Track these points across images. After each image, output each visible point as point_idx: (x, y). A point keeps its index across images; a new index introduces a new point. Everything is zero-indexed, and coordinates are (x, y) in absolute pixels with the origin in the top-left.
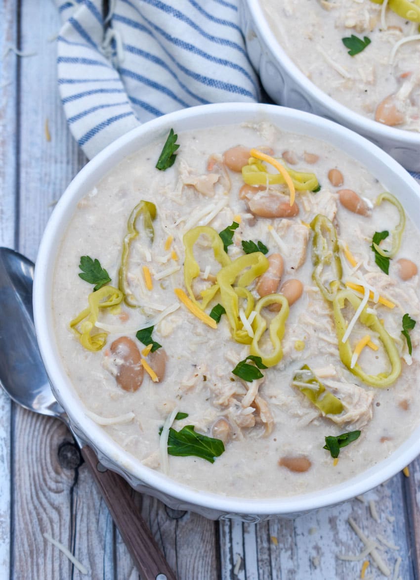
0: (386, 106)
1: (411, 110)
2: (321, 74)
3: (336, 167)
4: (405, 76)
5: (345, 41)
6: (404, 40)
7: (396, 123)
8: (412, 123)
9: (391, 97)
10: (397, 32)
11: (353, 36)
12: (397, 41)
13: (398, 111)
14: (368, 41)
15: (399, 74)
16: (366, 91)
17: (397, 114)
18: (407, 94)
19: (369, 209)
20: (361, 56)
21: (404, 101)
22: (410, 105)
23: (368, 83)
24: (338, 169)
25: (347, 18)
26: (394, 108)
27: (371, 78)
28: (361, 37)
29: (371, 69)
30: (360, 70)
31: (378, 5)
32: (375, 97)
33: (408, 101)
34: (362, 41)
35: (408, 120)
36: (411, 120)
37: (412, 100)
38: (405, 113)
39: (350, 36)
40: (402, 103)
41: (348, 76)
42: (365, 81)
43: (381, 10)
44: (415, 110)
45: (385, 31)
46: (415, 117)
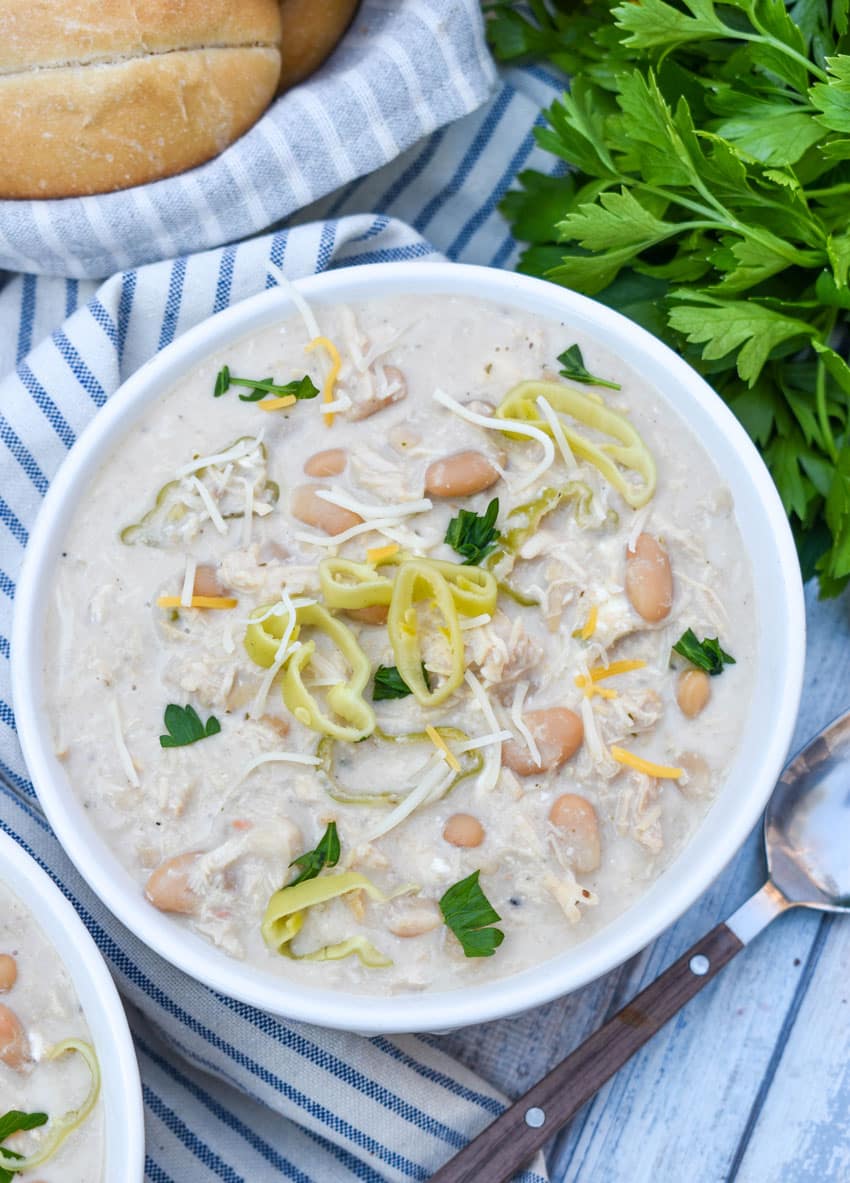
0: (170, 872)
1: (218, 896)
2: (92, 758)
3: (16, 953)
4: (240, 826)
5: (172, 710)
6: (277, 755)
7: (175, 910)
8: (209, 920)
9: (191, 856)
10: (270, 735)
11: (188, 706)
12: (264, 750)
13: (189, 890)
14: (214, 726)
15: (232, 817)
16: (158, 824)
17: (184, 895)
18: (223, 864)
19: (29, 1060)
20: (183, 753)
21: (208, 876)
22: (221, 886)
23: (166, 810)
24: (16, 958)
25: (189, 671)
26: (183, 881)
27: (175, 805)
28: (204, 720)
29: (186, 786)
30: (164, 782)
31: (259, 668)
32: (167, 842)
33: (219, 878)
34: (201, 725)
35: (204, 912)
36: (209, 914)
37: (230, 878)
38: (203, 897)
39: (184, 706)
40: (204, 878)
41: (136, 783)
42: (162, 805)
43: (262, 679)
44: (228, 898)
45: (254, 721)
46: (221, 912)
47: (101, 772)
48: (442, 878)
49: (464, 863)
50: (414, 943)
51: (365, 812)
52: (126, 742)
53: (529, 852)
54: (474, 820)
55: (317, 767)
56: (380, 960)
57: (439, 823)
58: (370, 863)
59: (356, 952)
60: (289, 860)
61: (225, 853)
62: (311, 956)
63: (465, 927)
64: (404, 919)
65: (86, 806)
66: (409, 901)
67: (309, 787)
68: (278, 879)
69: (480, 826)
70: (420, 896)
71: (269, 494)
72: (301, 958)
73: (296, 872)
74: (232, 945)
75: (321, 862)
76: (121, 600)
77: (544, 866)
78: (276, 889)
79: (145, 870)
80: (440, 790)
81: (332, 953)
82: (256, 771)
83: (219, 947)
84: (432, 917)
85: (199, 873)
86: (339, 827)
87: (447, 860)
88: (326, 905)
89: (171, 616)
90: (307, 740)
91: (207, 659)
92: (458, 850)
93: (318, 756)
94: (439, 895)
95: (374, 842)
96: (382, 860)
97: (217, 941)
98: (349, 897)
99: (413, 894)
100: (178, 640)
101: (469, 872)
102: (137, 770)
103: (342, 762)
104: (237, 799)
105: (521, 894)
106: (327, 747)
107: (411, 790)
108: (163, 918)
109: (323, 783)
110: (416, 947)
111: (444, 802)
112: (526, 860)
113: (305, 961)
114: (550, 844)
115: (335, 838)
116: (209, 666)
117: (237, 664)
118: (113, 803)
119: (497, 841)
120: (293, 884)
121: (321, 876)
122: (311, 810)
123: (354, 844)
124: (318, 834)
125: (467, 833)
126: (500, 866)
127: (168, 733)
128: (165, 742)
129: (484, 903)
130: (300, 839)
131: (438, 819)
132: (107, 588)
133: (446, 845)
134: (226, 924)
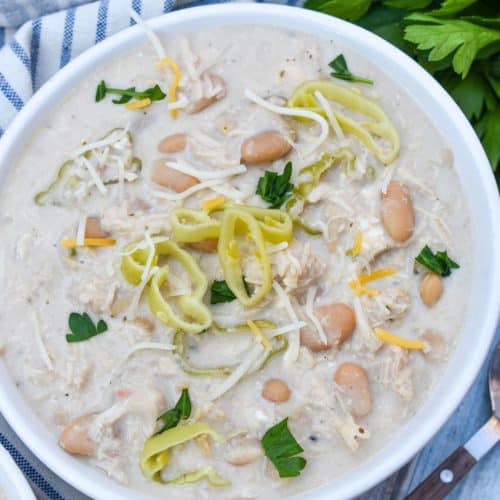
0: (76, 428)
1: (109, 443)
2: (20, 352)
4: (122, 394)
5: (74, 316)
6: (144, 345)
7: (80, 454)
8: (104, 459)
9: (90, 416)
10: (141, 331)
11: (85, 314)
12: (137, 341)
13: (89, 440)
14: (103, 327)
15: (117, 388)
16: (67, 395)
17: (86, 443)
18: (111, 420)
20: (82, 346)
21: (101, 430)
22: (111, 436)
23: (72, 385)
25: (84, 290)
26: (85, 433)
27: (78, 381)
28: (96, 322)
29: (85, 368)
30: (69, 366)
31: (131, 286)
32: (73, 407)
33: (110, 430)
34: (94, 327)
35: (100, 454)
36: (104, 455)
37: (117, 430)
38: (98, 444)
39: (81, 313)
40: (98, 430)
41: (51, 367)
42: (69, 382)
43: (133, 293)
44: (116, 444)
45: (130, 322)
46: (111, 454)
47: (27, 361)
48: (262, 424)
49: (276, 412)
50: (243, 470)
51: (208, 381)
52: (43, 339)
53: (321, 403)
54: (283, 384)
55: (174, 352)
56: (222, 482)
57: (259, 386)
58: (212, 416)
59: (205, 477)
60: (156, 416)
61: (113, 413)
62: (175, 481)
63: (279, 457)
64: (238, 453)
65: (18, 385)
66: (240, 440)
67: (168, 366)
68: (150, 430)
69: (287, 387)
70: (248, 436)
71: (135, 167)
72: (168, 482)
73: (161, 424)
74: (120, 476)
75: (178, 417)
76: (37, 243)
77: (332, 413)
78: (149, 436)
79: (59, 427)
80: (258, 363)
81: (188, 479)
82: (132, 356)
83: (112, 477)
84: (256, 451)
85: (95, 428)
86: (190, 392)
87: (265, 411)
88: (184, 445)
89: (71, 252)
90: (167, 333)
91: (96, 281)
92: (273, 404)
93: (174, 344)
94: (261, 436)
95: (215, 401)
96: (221, 413)
97: (110, 474)
98: (199, 439)
99: (243, 435)
100: (76, 269)
101: (280, 419)
102: (51, 359)
103: (192, 348)
104: (120, 376)
105: (317, 433)
106: (180, 338)
107: (238, 365)
108: (73, 460)
109: (178, 362)
110: (246, 473)
111: (262, 372)
112: (319, 409)
113: (170, 485)
114: (336, 397)
115: (188, 399)
116: (97, 286)
117: (116, 283)
118: (36, 382)
119: (299, 397)
120: (160, 432)
121: (179, 426)
122: (171, 382)
123: (201, 403)
124: (176, 397)
125: (277, 392)
126: (302, 414)
127: (70, 333)
128: (70, 339)
129: (292, 440)
130: (164, 401)
131: (258, 383)
132: (26, 236)
133: (264, 401)
134: (116, 461)
